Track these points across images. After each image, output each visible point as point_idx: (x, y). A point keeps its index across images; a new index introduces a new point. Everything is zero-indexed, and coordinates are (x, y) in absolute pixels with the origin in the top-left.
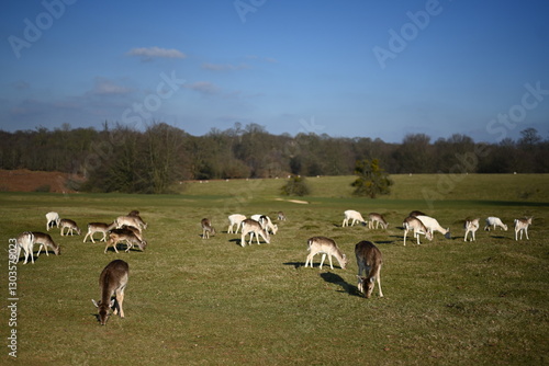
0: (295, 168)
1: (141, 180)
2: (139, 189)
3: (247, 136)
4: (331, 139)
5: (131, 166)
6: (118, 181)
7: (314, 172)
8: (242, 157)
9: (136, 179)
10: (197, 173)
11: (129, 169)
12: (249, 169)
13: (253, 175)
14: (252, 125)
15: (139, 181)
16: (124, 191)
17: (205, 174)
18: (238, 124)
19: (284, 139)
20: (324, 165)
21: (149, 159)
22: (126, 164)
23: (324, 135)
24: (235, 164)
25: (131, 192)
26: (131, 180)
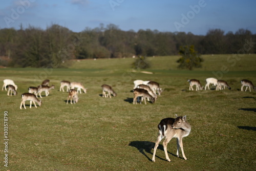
0: (138, 52)
1: (45, 60)
2: (43, 65)
3: (107, 32)
4: (161, 33)
5: (38, 51)
6: (30, 60)
7: (150, 53)
8: (105, 45)
9: (42, 59)
10: (78, 55)
11: (37, 53)
12: (110, 52)
13: (112, 56)
14: (111, 25)
15: (43, 60)
16: (34, 66)
17: (83, 55)
18: (102, 24)
19: (131, 34)
20: (156, 49)
21: (49, 46)
22: (35, 50)
23: (156, 31)
24: (101, 49)
25: (38, 67)
26: (38, 59)
